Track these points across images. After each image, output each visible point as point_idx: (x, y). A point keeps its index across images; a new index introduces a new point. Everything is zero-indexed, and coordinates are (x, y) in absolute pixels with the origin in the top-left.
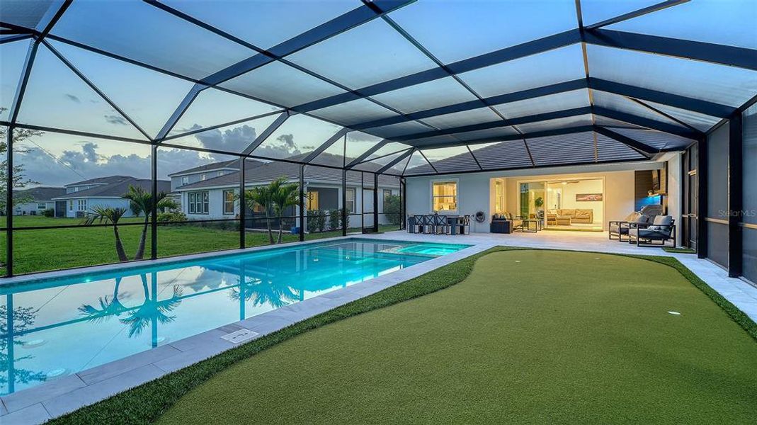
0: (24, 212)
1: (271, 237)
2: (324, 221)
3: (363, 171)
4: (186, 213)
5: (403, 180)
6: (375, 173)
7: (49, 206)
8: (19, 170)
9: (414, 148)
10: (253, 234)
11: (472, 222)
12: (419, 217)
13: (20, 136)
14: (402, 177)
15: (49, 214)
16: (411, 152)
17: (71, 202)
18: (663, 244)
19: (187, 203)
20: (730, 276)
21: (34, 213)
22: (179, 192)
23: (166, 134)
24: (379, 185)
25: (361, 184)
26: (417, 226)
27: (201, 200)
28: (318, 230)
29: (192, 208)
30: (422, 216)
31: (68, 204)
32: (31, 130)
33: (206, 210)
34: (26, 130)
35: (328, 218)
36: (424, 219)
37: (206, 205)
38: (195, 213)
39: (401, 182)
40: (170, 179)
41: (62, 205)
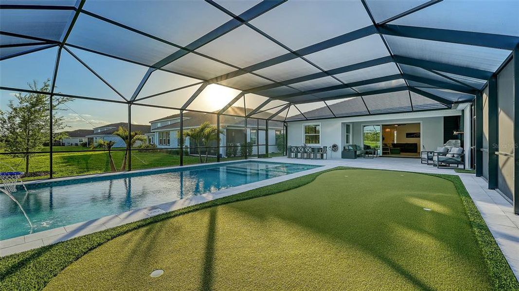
0: (72, 144)
1: (201, 159)
2: (236, 150)
3: (258, 119)
4: (158, 145)
5: (286, 124)
6: (267, 120)
7: (85, 140)
8: (61, 120)
9: (290, 104)
10: (194, 157)
11: (329, 151)
12: (294, 148)
13: (63, 101)
14: (285, 122)
15: (84, 145)
16: (288, 106)
17: (96, 138)
18: (458, 167)
19: (158, 139)
20: (489, 189)
21: (77, 145)
22: (154, 132)
23: (136, 97)
24: (269, 127)
25: (257, 127)
26: (292, 154)
27: (165, 137)
28: (233, 155)
29: (161, 142)
30: (296, 147)
31: (95, 139)
32: (68, 98)
33: (169, 143)
34: (66, 97)
35: (239, 148)
36: (297, 149)
37: (169, 140)
38: (163, 145)
39: (284, 125)
40: (150, 124)
41: (91, 141)
